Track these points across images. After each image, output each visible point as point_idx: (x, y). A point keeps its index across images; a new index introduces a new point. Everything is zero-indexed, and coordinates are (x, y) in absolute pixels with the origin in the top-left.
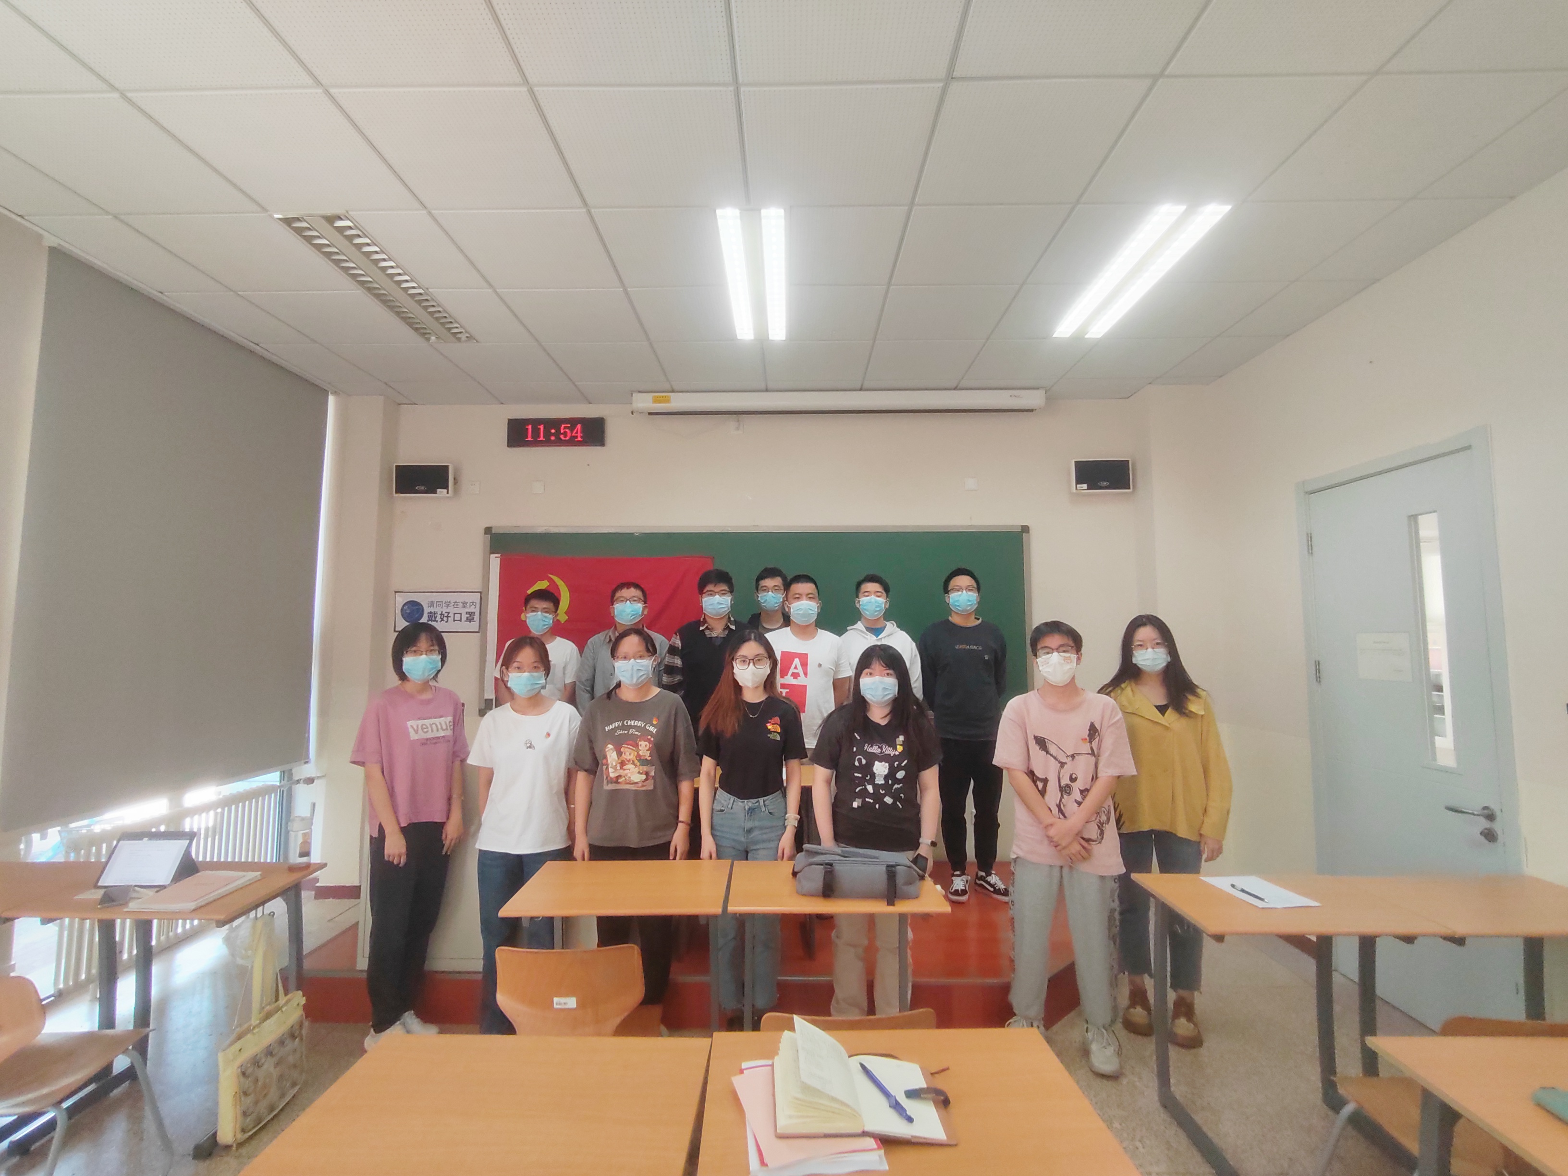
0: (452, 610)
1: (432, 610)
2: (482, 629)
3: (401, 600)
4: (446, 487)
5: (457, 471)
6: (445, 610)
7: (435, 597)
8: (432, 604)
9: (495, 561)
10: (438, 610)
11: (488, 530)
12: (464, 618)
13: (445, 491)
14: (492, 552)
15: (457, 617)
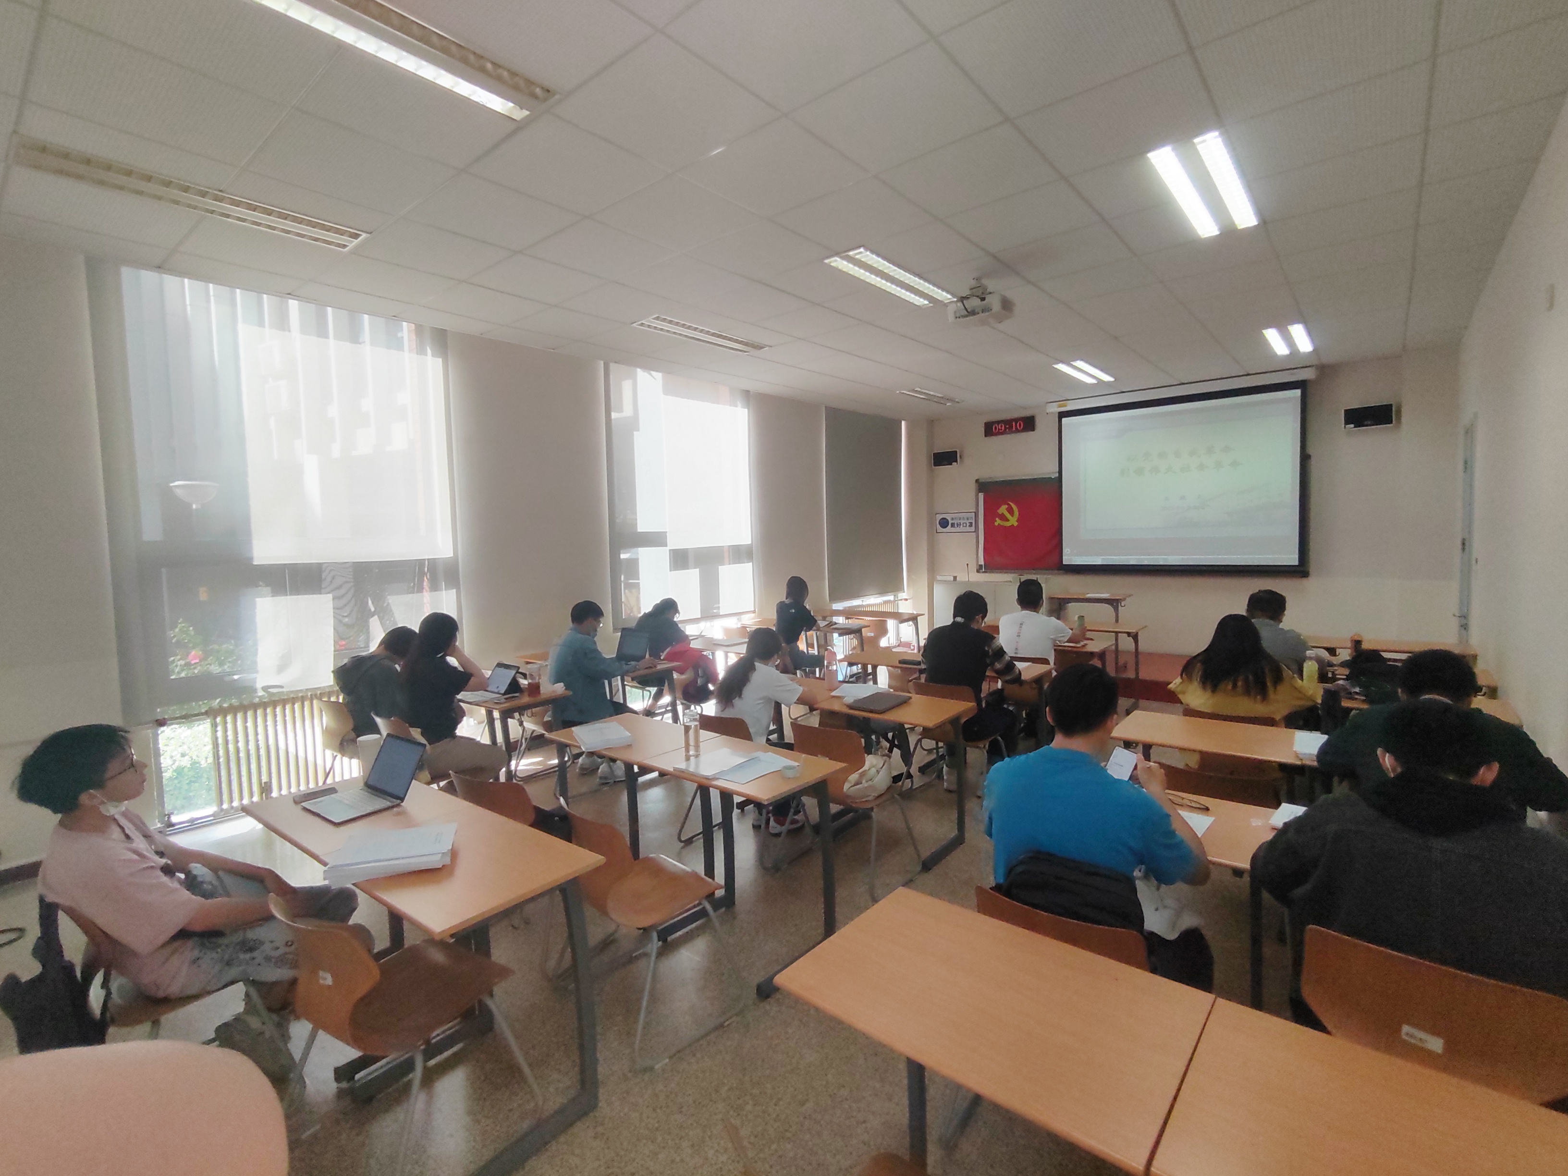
0: (962, 522)
1: (953, 522)
2: (976, 531)
3: (939, 517)
4: (956, 461)
5: (961, 452)
6: (959, 521)
7: (953, 516)
8: (952, 519)
9: (981, 496)
10: (955, 522)
11: (977, 481)
12: (968, 526)
13: (956, 463)
14: (980, 492)
15: (965, 525)
